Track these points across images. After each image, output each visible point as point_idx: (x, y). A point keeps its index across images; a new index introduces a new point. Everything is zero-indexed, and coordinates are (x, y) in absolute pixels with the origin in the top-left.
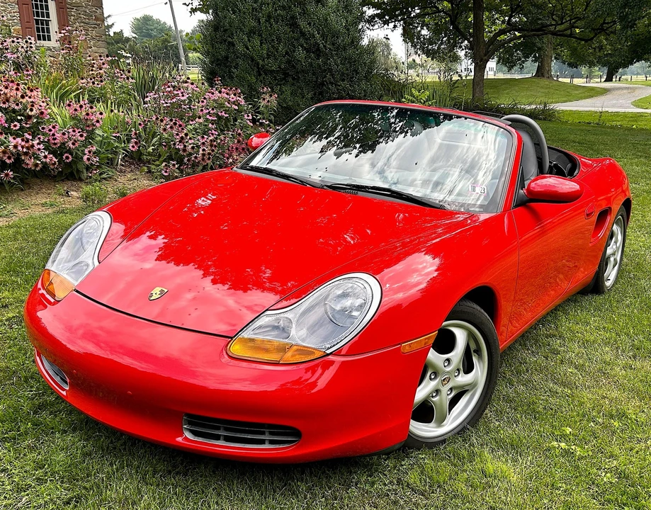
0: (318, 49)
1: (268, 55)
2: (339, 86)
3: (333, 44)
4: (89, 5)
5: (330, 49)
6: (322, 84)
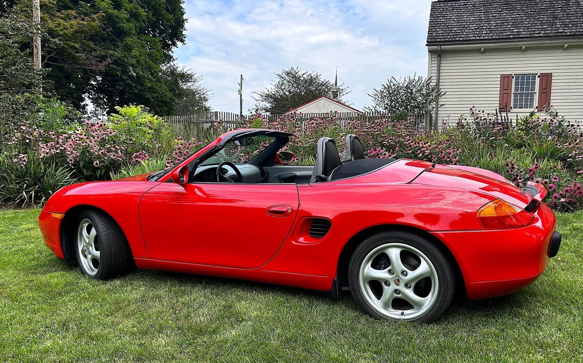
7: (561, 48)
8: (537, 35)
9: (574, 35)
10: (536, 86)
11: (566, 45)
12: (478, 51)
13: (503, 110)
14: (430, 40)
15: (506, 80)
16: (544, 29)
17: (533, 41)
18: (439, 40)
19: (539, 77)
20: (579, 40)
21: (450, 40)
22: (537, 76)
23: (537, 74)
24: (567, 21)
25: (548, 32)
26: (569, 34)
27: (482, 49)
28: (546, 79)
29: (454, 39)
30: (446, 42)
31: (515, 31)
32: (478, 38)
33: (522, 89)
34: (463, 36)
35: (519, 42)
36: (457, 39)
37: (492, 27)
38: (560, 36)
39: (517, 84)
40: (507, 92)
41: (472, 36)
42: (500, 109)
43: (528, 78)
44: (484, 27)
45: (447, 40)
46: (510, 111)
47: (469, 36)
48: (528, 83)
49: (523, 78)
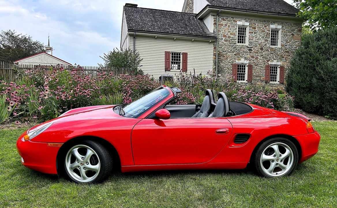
0: (323, 79)
1: (302, 81)
2: (331, 94)
3: (329, 76)
5: (327, 78)
7: (191, 41)
8: (181, 33)
9: (196, 35)
10: (181, 59)
11: (193, 40)
12: (154, 38)
13: (167, 70)
14: (129, 28)
15: (167, 54)
16: (183, 30)
17: (180, 36)
18: (134, 29)
19: (182, 54)
20: (198, 38)
21: (140, 29)
22: (181, 54)
23: (181, 53)
24: (192, 27)
25: (185, 32)
26: (194, 34)
27: (156, 37)
28: (185, 55)
29: (142, 30)
30: (138, 31)
31: (170, 29)
32: (154, 31)
33: (175, 60)
34: (146, 28)
35: (173, 35)
36: (144, 30)
37: (159, 26)
38: (190, 35)
39: (172, 57)
40: (168, 60)
41: (151, 29)
42: (165, 69)
43: (177, 54)
44: (155, 25)
45: (138, 29)
46: (170, 71)
47: (149, 29)
48: (177, 57)
49: (175, 54)
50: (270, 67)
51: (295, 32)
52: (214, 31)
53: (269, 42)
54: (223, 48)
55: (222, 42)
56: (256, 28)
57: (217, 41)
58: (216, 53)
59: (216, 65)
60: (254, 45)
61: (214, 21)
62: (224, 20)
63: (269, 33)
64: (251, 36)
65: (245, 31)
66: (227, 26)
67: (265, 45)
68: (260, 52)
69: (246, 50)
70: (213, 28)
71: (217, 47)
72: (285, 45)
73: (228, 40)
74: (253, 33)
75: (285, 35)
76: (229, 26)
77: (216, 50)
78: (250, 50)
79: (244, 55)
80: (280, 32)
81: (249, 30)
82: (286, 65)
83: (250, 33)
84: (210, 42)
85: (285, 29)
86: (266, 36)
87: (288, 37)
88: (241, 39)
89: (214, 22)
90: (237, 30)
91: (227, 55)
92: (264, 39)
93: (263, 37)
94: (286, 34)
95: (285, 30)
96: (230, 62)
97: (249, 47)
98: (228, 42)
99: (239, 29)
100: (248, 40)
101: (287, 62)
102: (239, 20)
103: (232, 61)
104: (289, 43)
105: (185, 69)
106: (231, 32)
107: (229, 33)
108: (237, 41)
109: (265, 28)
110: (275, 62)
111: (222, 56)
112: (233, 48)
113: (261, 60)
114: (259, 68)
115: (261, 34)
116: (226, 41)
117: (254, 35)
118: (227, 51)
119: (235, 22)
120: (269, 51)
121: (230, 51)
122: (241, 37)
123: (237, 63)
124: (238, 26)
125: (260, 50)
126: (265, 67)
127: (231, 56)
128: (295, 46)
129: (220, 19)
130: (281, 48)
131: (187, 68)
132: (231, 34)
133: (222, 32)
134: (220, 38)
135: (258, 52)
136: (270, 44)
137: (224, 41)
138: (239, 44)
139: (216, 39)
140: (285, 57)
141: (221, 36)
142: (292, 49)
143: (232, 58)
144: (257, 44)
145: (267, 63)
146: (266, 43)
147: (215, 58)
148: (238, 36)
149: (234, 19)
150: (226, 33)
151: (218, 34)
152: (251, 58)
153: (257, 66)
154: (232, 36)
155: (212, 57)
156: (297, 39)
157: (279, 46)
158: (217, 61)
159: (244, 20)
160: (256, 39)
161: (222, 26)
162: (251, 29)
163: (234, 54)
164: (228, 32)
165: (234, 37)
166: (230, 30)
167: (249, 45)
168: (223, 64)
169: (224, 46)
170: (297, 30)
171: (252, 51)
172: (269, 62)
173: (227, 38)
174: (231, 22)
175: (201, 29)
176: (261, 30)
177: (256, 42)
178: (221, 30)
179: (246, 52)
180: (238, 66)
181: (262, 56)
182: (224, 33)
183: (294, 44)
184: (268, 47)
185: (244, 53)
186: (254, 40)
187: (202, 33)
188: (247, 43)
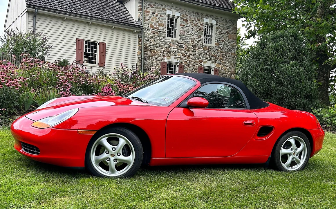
0: (282, 83)
3: (289, 80)
4: (229, 73)
6: (282, 98)
7: (111, 28)
8: (98, 17)
9: (118, 22)
10: (97, 50)
11: (114, 27)
12: (63, 19)
13: (78, 63)
14: (29, 3)
15: (79, 41)
16: (101, 14)
17: (97, 20)
18: (35, 5)
19: (99, 44)
20: (120, 25)
21: (44, 6)
22: (97, 44)
23: (97, 42)
24: (110, 11)
25: (103, 16)
26: (115, 20)
27: (65, 18)
28: (103, 46)
29: (46, 7)
30: (41, 8)
31: (84, 10)
32: (62, 10)
33: (89, 51)
34: (52, 6)
35: (89, 18)
36: (49, 7)
37: (68, 4)
38: (110, 20)
39: (86, 46)
40: (80, 51)
41: (58, 7)
42: (76, 62)
43: (92, 44)
44: (63, 3)
45: (41, 6)
46: (82, 64)
47: (56, 7)
48: (92, 47)
49: (89, 43)
50: (203, 69)
51: (230, 30)
52: (139, 19)
53: (202, 38)
54: (149, 41)
55: (148, 33)
56: (188, 21)
57: (143, 31)
58: (142, 47)
59: (141, 62)
60: (186, 42)
61: (140, 6)
62: (151, 6)
63: (203, 28)
64: (182, 30)
65: (176, 23)
66: (155, 14)
67: (198, 42)
68: (192, 50)
69: (177, 46)
70: (138, 15)
71: (143, 40)
72: (220, 44)
73: (156, 32)
74: (185, 26)
75: (219, 32)
76: (157, 15)
77: (142, 43)
78: (181, 46)
79: (174, 52)
80: (214, 28)
81: (181, 22)
82: (220, 68)
83: (181, 25)
84: (134, 32)
85: (219, 24)
86: (199, 31)
87: (223, 35)
88: (171, 32)
89: (139, 8)
90: (167, 20)
91: (155, 50)
92: (197, 35)
93: (196, 32)
94: (221, 31)
95: (220, 26)
96: (159, 59)
97: (180, 42)
98: (156, 34)
99: (168, 19)
100: (179, 34)
101: (222, 64)
102: (169, 8)
103: (160, 58)
104: (223, 42)
105: (102, 64)
106: (159, 23)
107: (157, 24)
108: (166, 34)
109: (198, 21)
110: (208, 64)
111: (148, 50)
112: (162, 42)
113: (193, 60)
114: (191, 69)
115: (193, 29)
116: (153, 32)
117: (186, 29)
118: (154, 45)
119: (164, 10)
120: (203, 49)
121: (157, 45)
122: (170, 30)
123: (166, 62)
124: (167, 16)
125: (192, 48)
126: (198, 69)
127: (159, 52)
128: (230, 46)
129: (147, 4)
130: (216, 47)
131: (105, 63)
132: (159, 25)
133: (148, 21)
134: (146, 28)
135: (190, 50)
136: (203, 42)
137: (151, 33)
138: (169, 38)
139: (142, 30)
140: (219, 58)
141: (148, 26)
142: (227, 49)
143: (160, 55)
144: (189, 40)
145: (200, 64)
146: (199, 40)
147: (141, 53)
148: (168, 28)
149: (164, 7)
150: (154, 23)
151: (144, 24)
152: (182, 56)
153: (188, 67)
154: (160, 27)
155: (136, 51)
156: (232, 38)
157: (213, 45)
158: (143, 57)
159: (175, 9)
160: (188, 34)
161: (149, 14)
162: (183, 21)
163: (162, 50)
164: (156, 22)
165: (163, 29)
166: (158, 20)
167: (180, 40)
168: (149, 62)
169: (151, 39)
170: (232, 27)
171: (183, 48)
172: (202, 63)
173: (155, 29)
174: (159, 10)
175: (123, 15)
176: (194, 23)
177: (188, 38)
178: (148, 19)
179: (177, 49)
180: (168, 65)
181: (195, 55)
182: (152, 23)
183: (230, 43)
184: (201, 45)
185: (174, 50)
186: (186, 35)
187: (126, 20)
188: (177, 38)
